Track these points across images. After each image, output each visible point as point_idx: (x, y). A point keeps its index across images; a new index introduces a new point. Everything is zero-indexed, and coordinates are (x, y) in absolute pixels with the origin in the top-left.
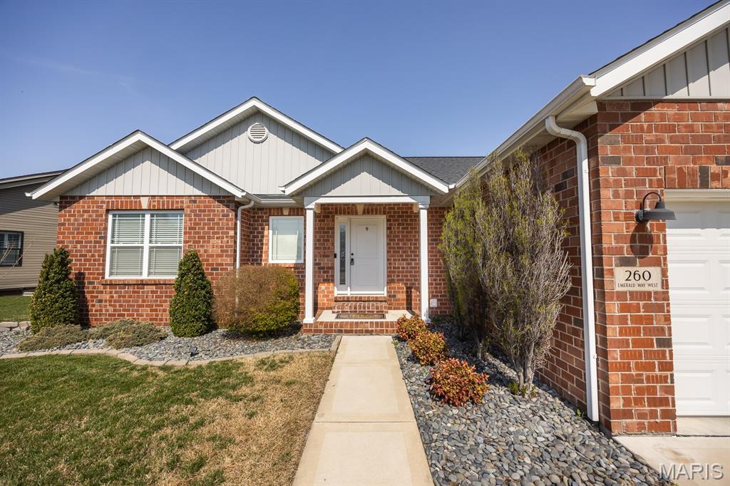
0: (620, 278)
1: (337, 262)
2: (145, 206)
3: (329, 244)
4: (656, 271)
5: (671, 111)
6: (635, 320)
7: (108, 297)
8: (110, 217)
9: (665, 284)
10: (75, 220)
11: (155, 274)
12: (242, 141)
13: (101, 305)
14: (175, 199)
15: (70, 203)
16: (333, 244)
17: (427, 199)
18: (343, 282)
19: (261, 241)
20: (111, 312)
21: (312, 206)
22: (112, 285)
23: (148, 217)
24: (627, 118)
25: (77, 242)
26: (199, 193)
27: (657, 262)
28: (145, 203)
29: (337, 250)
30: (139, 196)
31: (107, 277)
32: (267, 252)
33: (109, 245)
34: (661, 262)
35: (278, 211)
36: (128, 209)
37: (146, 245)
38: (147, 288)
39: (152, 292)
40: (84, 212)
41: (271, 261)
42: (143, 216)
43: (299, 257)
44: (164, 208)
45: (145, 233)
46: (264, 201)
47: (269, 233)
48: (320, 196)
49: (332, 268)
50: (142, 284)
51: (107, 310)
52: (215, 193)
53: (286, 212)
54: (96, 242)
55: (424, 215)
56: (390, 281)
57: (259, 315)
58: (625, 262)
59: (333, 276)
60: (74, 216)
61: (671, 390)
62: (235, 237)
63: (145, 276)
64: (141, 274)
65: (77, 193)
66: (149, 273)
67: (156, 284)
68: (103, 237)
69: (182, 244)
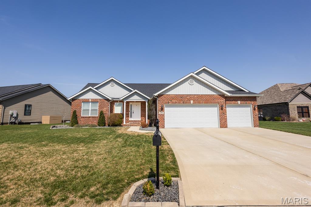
0: (160, 113)
1: (130, 113)
2: (90, 101)
3: (128, 109)
4: (163, 112)
5: (165, 96)
6: (161, 117)
7: (82, 120)
8: (82, 103)
9: (164, 113)
11: (92, 115)
12: (109, 86)
13: (81, 122)
14: (97, 100)
15: (74, 100)
16: (129, 109)
17: (147, 100)
18: (131, 117)
19: (113, 108)
20: (83, 123)
21: (125, 101)
22: (83, 117)
23: (90, 103)
24: (161, 96)
25: (76, 109)
26: (102, 98)
27: (163, 111)
28: (90, 100)
29: (130, 110)
31: (82, 116)
32: (114, 111)
33: (82, 109)
34: (164, 111)
35: (117, 101)
36: (87, 101)
37: (90, 109)
38: (90, 118)
39: (92, 119)
40: (77, 102)
41: (115, 113)
43: (121, 112)
44: (94, 101)
45: (90, 106)
46: (114, 100)
47: (115, 106)
48: (127, 100)
49: (129, 114)
50: (90, 117)
52: (105, 98)
53: (119, 102)
55: (147, 103)
56: (141, 117)
57: (116, 122)
58: (160, 111)
59: (129, 116)
60: (75, 103)
61: (164, 124)
62: (109, 107)
63: (90, 116)
65: (75, 98)
66: (91, 115)
67: (93, 117)
68: (81, 108)
69: (98, 109)
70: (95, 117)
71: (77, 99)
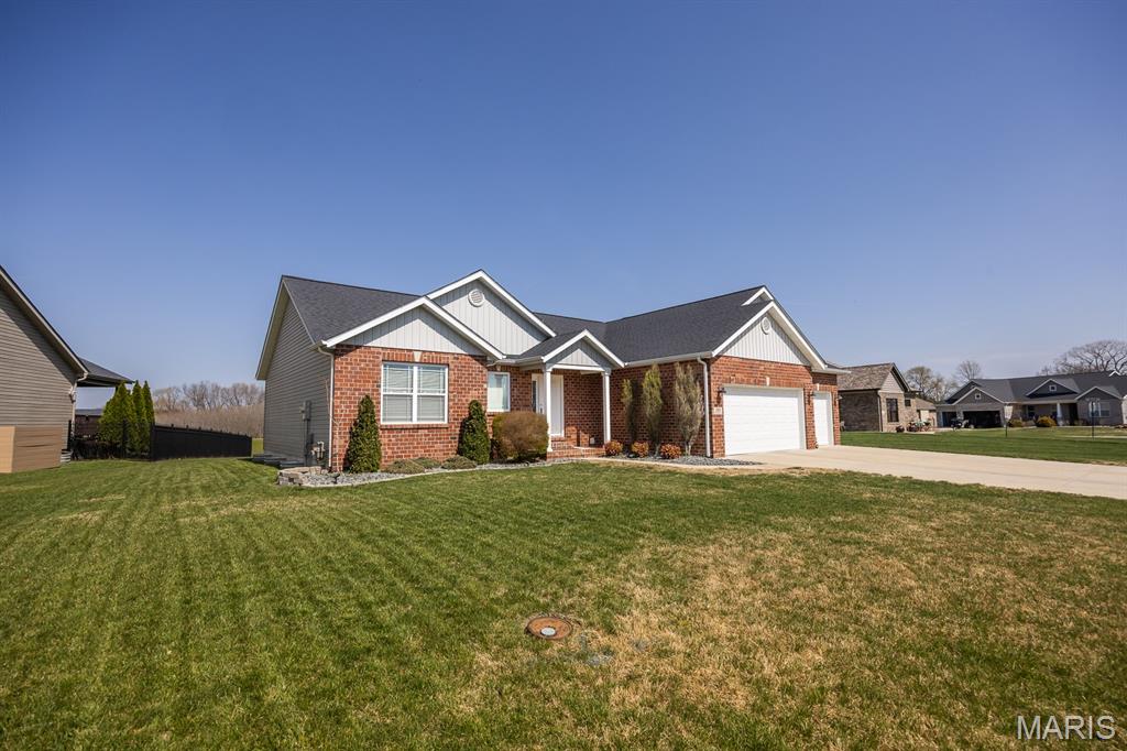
2: (416, 359)
3: (528, 397)
4: (721, 408)
7: (387, 440)
8: (383, 367)
9: (723, 413)
10: (352, 368)
11: (423, 419)
12: (463, 303)
14: (442, 356)
16: (531, 397)
17: (610, 369)
20: (390, 454)
21: (550, 370)
22: (391, 429)
23: (415, 369)
25: (355, 390)
26: (463, 351)
27: (721, 405)
28: (417, 357)
29: (532, 401)
30: (411, 350)
31: (382, 422)
33: (382, 393)
36: (400, 359)
37: (415, 395)
38: (419, 432)
39: (426, 435)
40: (361, 360)
42: (412, 367)
43: (506, 407)
44: (432, 362)
45: (417, 382)
50: (418, 428)
51: (386, 453)
52: (475, 352)
53: (499, 369)
54: (373, 390)
55: (607, 379)
58: (715, 405)
60: (351, 364)
62: (486, 389)
63: (416, 422)
64: (411, 420)
66: (418, 419)
67: (429, 428)
68: (379, 386)
69: (446, 395)
70: (438, 428)
71: (358, 347)
